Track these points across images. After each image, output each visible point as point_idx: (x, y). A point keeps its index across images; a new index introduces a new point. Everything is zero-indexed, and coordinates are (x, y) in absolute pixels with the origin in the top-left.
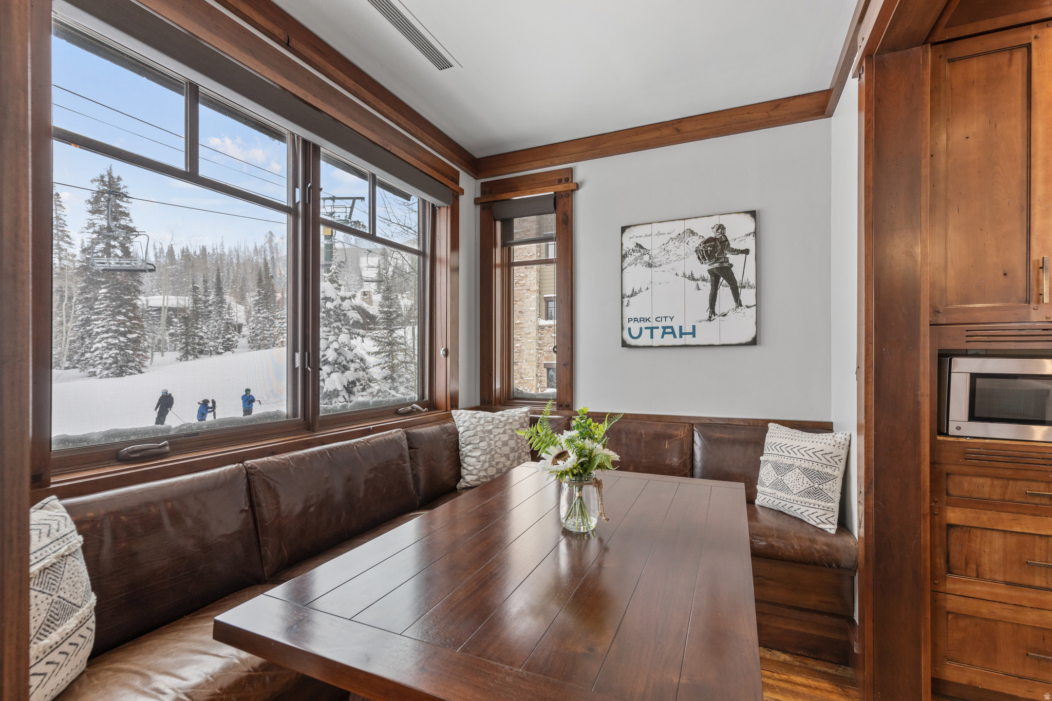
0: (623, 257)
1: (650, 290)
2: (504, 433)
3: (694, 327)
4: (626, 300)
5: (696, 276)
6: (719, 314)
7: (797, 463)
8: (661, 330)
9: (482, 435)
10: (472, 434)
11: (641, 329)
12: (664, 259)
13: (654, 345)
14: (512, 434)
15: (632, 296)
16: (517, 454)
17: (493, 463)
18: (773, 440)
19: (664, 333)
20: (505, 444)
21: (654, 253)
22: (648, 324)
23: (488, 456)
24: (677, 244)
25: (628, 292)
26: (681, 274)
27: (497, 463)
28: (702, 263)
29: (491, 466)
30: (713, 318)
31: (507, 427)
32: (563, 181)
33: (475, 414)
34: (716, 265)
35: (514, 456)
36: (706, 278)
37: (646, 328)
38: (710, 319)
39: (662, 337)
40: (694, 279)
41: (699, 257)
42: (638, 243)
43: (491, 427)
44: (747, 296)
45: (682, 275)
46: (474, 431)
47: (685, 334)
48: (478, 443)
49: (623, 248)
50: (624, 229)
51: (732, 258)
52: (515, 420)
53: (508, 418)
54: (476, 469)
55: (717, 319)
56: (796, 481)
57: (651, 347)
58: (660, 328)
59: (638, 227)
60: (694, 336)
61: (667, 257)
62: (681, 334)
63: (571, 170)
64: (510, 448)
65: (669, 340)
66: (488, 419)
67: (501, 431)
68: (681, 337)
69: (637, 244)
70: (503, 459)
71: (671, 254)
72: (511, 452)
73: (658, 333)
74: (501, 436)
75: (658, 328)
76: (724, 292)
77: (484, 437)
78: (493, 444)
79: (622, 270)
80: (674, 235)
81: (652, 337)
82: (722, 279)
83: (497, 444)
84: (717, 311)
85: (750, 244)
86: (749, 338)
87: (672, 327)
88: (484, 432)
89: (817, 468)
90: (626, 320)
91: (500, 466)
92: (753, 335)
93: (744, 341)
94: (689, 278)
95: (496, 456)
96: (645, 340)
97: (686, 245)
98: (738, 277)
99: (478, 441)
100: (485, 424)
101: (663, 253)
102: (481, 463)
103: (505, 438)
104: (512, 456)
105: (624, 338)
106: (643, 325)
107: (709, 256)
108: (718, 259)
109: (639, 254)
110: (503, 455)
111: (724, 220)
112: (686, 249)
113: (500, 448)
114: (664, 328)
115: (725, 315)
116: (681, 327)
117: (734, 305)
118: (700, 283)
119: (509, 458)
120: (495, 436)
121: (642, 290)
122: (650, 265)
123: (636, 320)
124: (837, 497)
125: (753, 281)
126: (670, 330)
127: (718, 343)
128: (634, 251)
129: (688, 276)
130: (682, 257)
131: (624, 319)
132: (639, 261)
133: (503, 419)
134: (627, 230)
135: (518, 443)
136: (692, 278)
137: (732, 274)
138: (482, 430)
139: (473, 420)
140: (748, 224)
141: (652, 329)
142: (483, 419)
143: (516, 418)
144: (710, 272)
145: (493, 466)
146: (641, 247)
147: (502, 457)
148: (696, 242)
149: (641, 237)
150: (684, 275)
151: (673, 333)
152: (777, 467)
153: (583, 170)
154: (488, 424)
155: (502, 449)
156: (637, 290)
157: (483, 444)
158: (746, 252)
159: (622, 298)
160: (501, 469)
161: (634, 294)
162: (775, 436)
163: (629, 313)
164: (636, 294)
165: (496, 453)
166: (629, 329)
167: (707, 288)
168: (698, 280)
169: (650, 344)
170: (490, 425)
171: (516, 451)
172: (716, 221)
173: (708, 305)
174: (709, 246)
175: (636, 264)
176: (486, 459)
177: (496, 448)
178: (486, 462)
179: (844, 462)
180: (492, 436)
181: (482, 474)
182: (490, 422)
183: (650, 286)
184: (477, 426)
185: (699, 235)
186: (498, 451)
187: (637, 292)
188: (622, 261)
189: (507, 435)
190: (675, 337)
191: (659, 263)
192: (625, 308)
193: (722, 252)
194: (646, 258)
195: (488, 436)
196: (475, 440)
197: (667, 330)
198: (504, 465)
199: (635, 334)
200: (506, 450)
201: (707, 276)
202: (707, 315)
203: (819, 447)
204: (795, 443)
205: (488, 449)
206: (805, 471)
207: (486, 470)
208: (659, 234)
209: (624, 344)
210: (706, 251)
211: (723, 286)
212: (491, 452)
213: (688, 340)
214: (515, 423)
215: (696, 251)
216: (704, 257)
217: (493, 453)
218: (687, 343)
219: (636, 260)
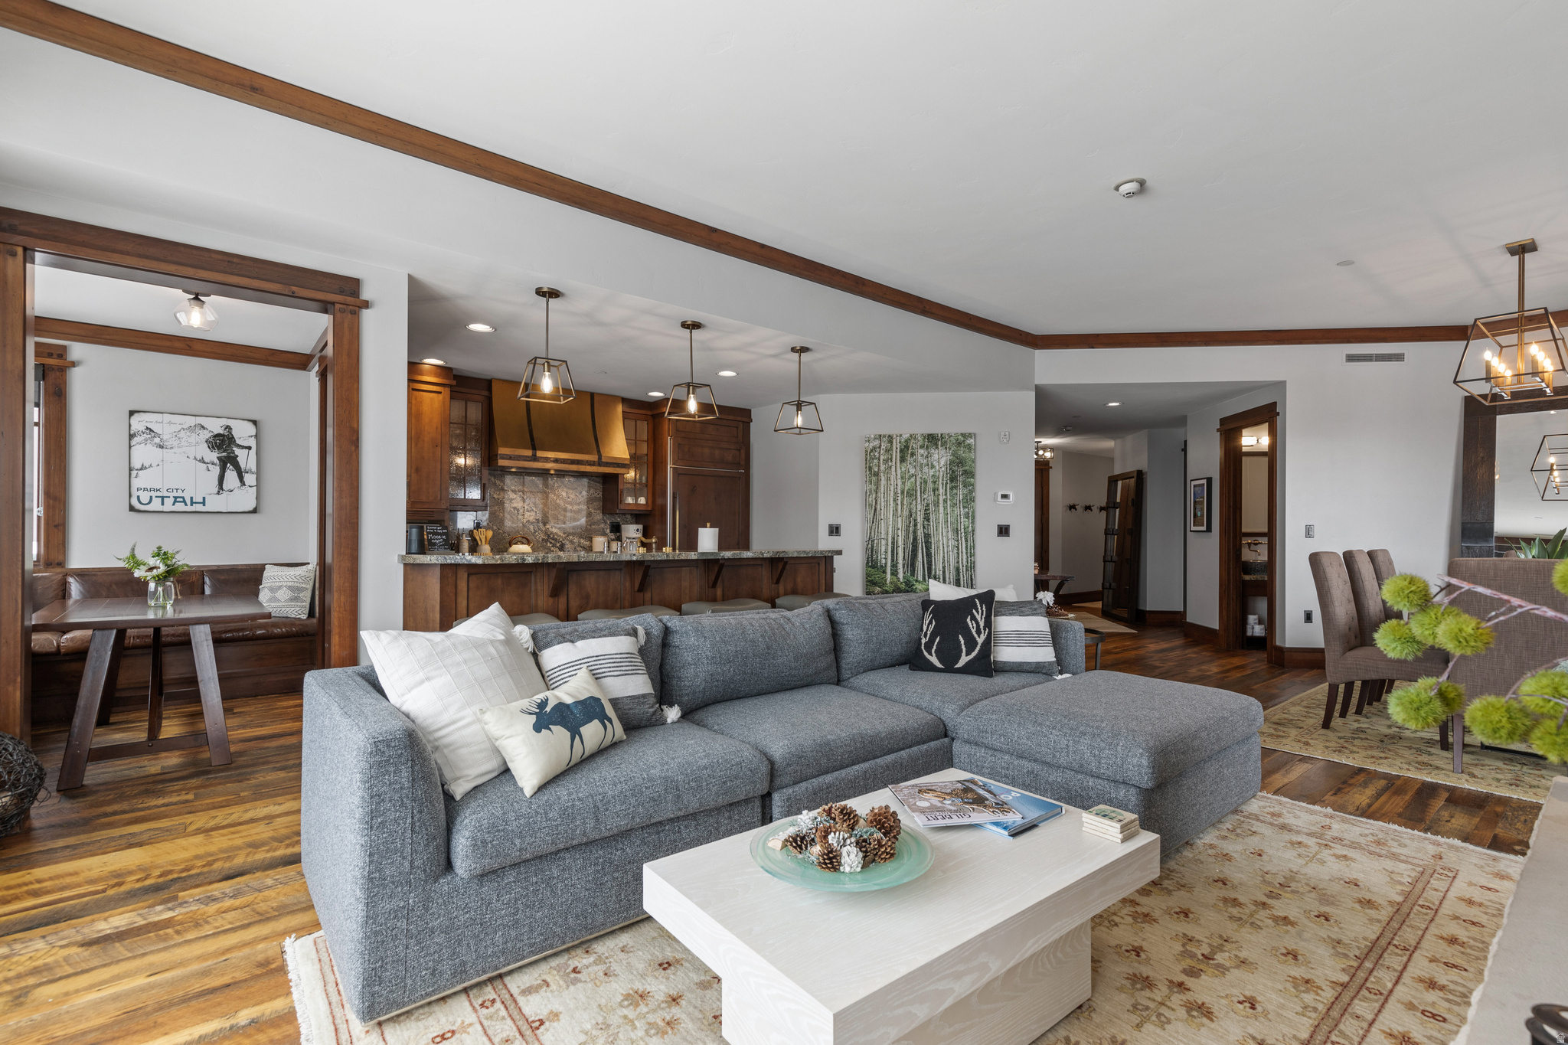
0: (131, 436)
1: (161, 466)
3: (204, 498)
4: (134, 473)
5: (206, 460)
7: (285, 584)
8: (172, 499)
11: (151, 497)
12: (175, 444)
13: (164, 510)
15: (141, 469)
18: (269, 574)
19: (175, 502)
21: (165, 437)
22: (159, 494)
24: (188, 434)
25: (136, 464)
26: (192, 457)
28: (212, 451)
30: (221, 492)
32: (55, 356)
34: (224, 454)
37: (156, 497)
38: (218, 493)
39: (173, 505)
40: (204, 462)
41: (208, 446)
42: (149, 427)
44: (250, 479)
47: (196, 503)
49: (131, 429)
50: (132, 413)
51: (237, 451)
55: (225, 493)
56: (283, 595)
57: (162, 512)
58: (171, 497)
59: (147, 413)
60: (204, 505)
61: (179, 442)
62: (192, 503)
63: (64, 348)
65: (179, 507)
68: (192, 505)
69: (147, 427)
71: (183, 440)
73: (169, 502)
75: (168, 497)
76: (231, 475)
79: (130, 447)
80: (186, 426)
81: (162, 504)
82: (229, 465)
84: (224, 487)
85: (252, 443)
86: (251, 509)
87: (183, 498)
89: (296, 584)
90: (134, 490)
92: (254, 506)
93: (247, 510)
94: (200, 461)
96: (156, 505)
97: (197, 436)
98: (242, 465)
101: (174, 439)
105: (132, 503)
106: (153, 494)
107: (218, 447)
108: (226, 450)
109: (149, 436)
111: (230, 423)
112: (197, 439)
114: (176, 498)
116: (192, 498)
117: (239, 484)
118: (209, 465)
121: (152, 465)
122: (161, 447)
123: (145, 489)
124: (308, 600)
125: (254, 469)
126: (181, 499)
127: (225, 511)
128: (143, 433)
129: (198, 459)
130: (193, 444)
131: (132, 488)
132: (149, 441)
134: (136, 414)
136: (202, 461)
137: (238, 462)
140: (251, 429)
141: (163, 498)
144: (218, 458)
146: (151, 430)
149: (150, 422)
150: (195, 458)
151: (184, 501)
152: (272, 590)
153: (78, 350)
156: (146, 465)
158: (249, 448)
159: (130, 470)
161: (143, 468)
162: (270, 572)
163: (136, 483)
164: (146, 468)
166: (138, 497)
167: (217, 470)
168: (208, 463)
169: (160, 510)
172: (224, 422)
173: (217, 483)
174: (218, 439)
175: (146, 444)
179: (312, 580)
183: (160, 463)
188: (130, 440)
190: (186, 505)
191: (170, 446)
192: (133, 479)
193: (229, 445)
194: (157, 440)
197: (178, 499)
199: (144, 501)
201: (216, 461)
202: (216, 490)
203: (298, 573)
204: (283, 573)
206: (290, 588)
208: (170, 423)
209: (132, 509)
210: (216, 443)
213: (199, 507)
215: (206, 442)
216: (213, 447)
218: (198, 510)
219: (146, 440)
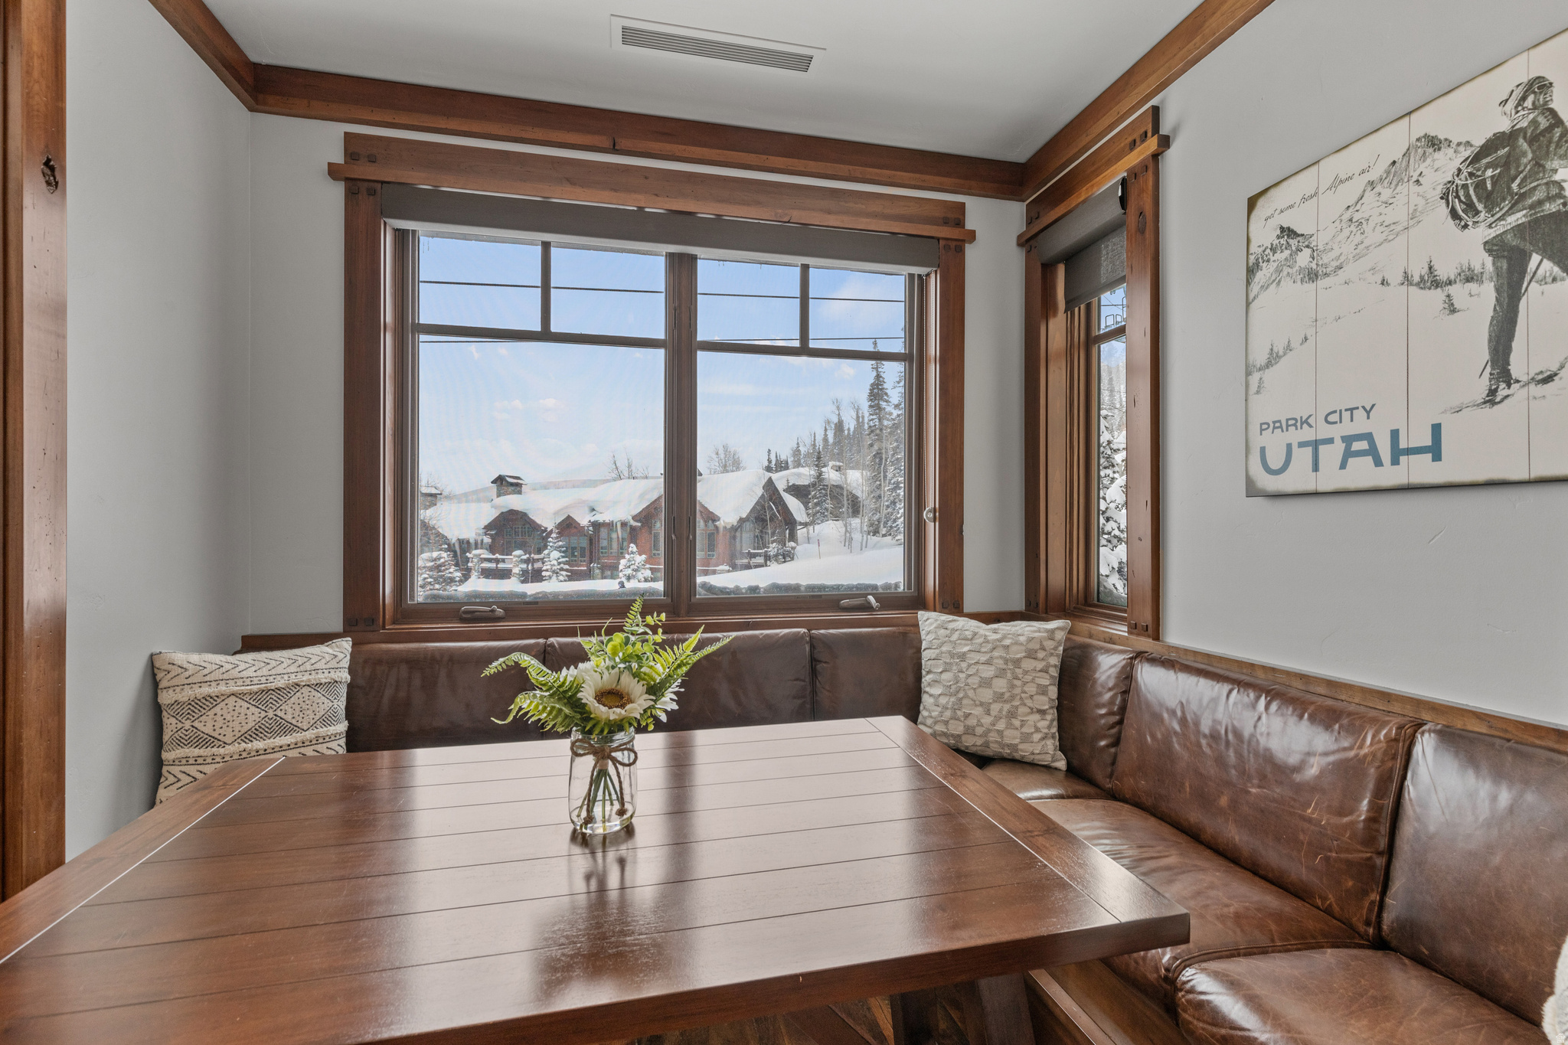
0: (1251, 271)
1: (1312, 341)
2: (988, 663)
3: (1436, 429)
4: (1255, 379)
5: (1446, 274)
6: (1524, 378)
8: (1339, 447)
9: (948, 661)
10: (933, 656)
11: (1289, 446)
12: (1348, 249)
13: (1321, 489)
14: (1005, 667)
15: (1269, 364)
16: (1007, 707)
17: (959, 713)
19: (1348, 454)
20: (986, 683)
21: (1320, 241)
22: (1307, 434)
23: (953, 699)
24: (1386, 193)
25: (1260, 356)
26: (1396, 277)
27: (967, 716)
28: (1466, 226)
29: (955, 718)
30: (1503, 392)
31: (996, 654)
32: (1139, 141)
33: (950, 621)
34: (1518, 218)
35: (1001, 711)
36: (1478, 269)
37: (1302, 445)
38: (1491, 398)
39: (1343, 466)
40: (1437, 284)
41: (1454, 214)
42: (1285, 226)
43: (966, 649)
45: (1400, 278)
46: (937, 651)
47: (1409, 451)
48: (941, 673)
49: (1252, 250)
50: (1252, 203)
52: (1016, 643)
53: (1004, 637)
54: (931, 717)
55: (1518, 393)
57: (1316, 494)
58: (1338, 441)
59: (1285, 184)
60: (1437, 457)
61: (1358, 238)
62: (1397, 454)
63: (1157, 111)
64: (995, 693)
65: (1362, 473)
66: (967, 633)
67: (983, 658)
68: (1395, 461)
69: (1282, 229)
70: (978, 711)
71: (1369, 228)
72: (995, 701)
73: (1330, 455)
74: (981, 667)
75: (1330, 441)
76: (1545, 300)
77: (951, 664)
78: (963, 680)
79: (1248, 304)
80: (1382, 170)
81: (1316, 468)
82: (1535, 258)
83: (970, 681)
84: (1518, 369)
87: (1368, 437)
88: (952, 655)
90: (1254, 428)
91: (972, 722)
94: (1422, 284)
95: (965, 702)
96: (1298, 478)
97: (1415, 188)
99: (940, 670)
100: (959, 641)
101: (1346, 232)
102: (939, 709)
103: (988, 672)
104: (995, 708)
105: (1252, 473)
106: (1295, 436)
107: (1488, 198)
108: (1523, 196)
109: (1287, 253)
110: (977, 702)
111: (1548, 60)
112: (1415, 200)
113: (974, 689)
114: (1348, 440)
115: (1549, 379)
116: (1395, 434)
118: (1459, 289)
119: (989, 710)
120: (969, 666)
121: (1292, 345)
122: (1313, 276)
123: (1277, 425)
126: (1363, 445)
127: (1522, 475)
128: (1273, 250)
129: (1416, 279)
130: (1399, 228)
131: (1250, 427)
132: (1286, 270)
133: (993, 637)
134: (1261, 202)
135: (1013, 686)
136: (1430, 281)
138: (950, 652)
139: (942, 632)
141: (1316, 445)
142: (958, 632)
143: (1022, 639)
144: (1493, 247)
145: (958, 719)
146: (1291, 233)
147: (976, 706)
148: (1446, 166)
149: (1291, 207)
150: (1407, 279)
151: (1373, 452)
153: (1174, 101)
154: (963, 642)
155: (977, 691)
156: (1279, 348)
157: (946, 676)
159: (1248, 373)
160: (973, 728)
161: (1273, 359)
163: (1264, 409)
164: (1278, 357)
165: (966, 696)
166: (1263, 450)
167: (1484, 299)
168: (1450, 283)
169: (1310, 487)
170: (967, 645)
171: (1006, 702)
172: (1519, 72)
173: (1484, 354)
174: (1488, 166)
175: (1279, 281)
176: (947, 703)
177: (967, 687)
178: (947, 708)
180: (964, 665)
181: (940, 728)
182: (967, 639)
183: (1310, 332)
184: (943, 643)
185: (1455, 141)
186: (971, 693)
187: (1281, 353)
188: (1248, 283)
189: (993, 668)
190: (1378, 463)
191: (1335, 264)
192: (1253, 398)
194: (1303, 259)
195: (957, 664)
196: (937, 666)
197: (1358, 446)
198: (979, 721)
199: (1275, 461)
200: (986, 695)
201: (1484, 262)
202: (1483, 385)
205: (953, 687)
207: (946, 723)
208: (1338, 182)
209: (1252, 490)
210: (1480, 186)
211: (1543, 281)
212: (958, 692)
213: (1421, 470)
214: (1014, 648)
215: (1445, 197)
216: (1470, 207)
217: (961, 695)
218: (1417, 479)
219: (1279, 270)
